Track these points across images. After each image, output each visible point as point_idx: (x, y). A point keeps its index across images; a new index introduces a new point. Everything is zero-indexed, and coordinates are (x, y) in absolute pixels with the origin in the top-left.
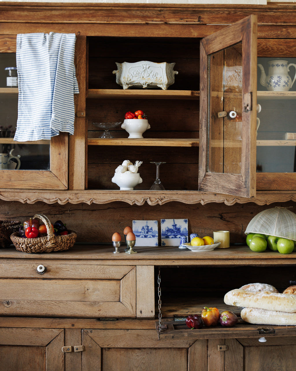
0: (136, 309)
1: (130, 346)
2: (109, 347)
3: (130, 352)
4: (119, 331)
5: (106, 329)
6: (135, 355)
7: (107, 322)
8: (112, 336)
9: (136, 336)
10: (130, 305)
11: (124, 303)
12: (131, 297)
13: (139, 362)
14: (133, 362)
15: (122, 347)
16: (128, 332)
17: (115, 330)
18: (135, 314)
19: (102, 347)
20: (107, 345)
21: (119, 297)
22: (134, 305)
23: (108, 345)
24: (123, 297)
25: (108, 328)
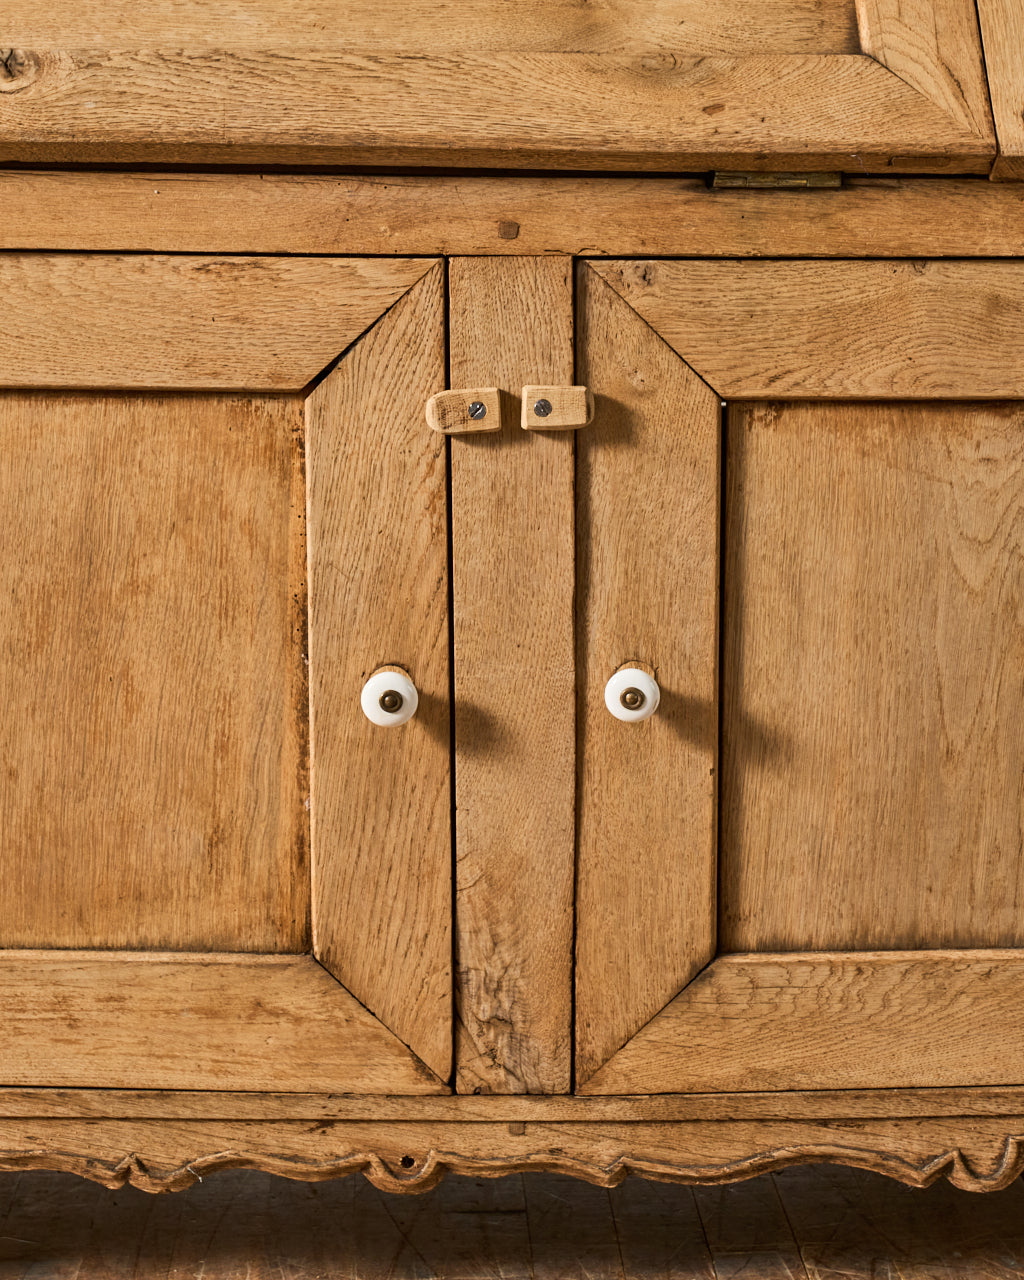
0: (989, 100)
1: (935, 386)
2: (777, 390)
3: (934, 426)
4: (858, 271)
5: (755, 258)
6: (969, 452)
7: (766, 203)
8: (801, 312)
9: (977, 307)
10: (940, 73)
11: (893, 60)
12: (942, 23)
13: (1000, 508)
14: (955, 507)
15: (875, 391)
16: (919, 280)
17: (826, 264)
18: (985, 130)
19: (729, 393)
20: (763, 378)
21: (843, 22)
22: (970, 74)
23: (773, 379)
24: (877, 18)
25: (773, 251)
